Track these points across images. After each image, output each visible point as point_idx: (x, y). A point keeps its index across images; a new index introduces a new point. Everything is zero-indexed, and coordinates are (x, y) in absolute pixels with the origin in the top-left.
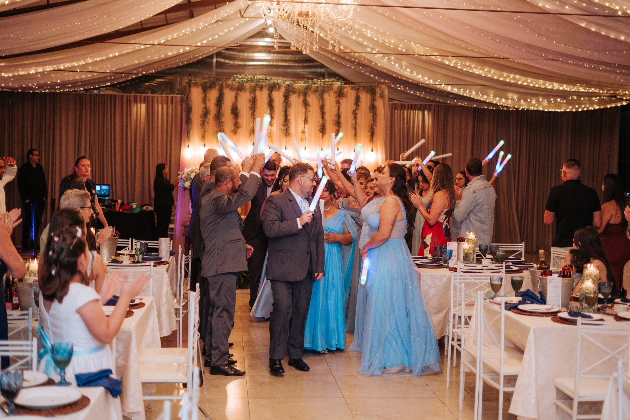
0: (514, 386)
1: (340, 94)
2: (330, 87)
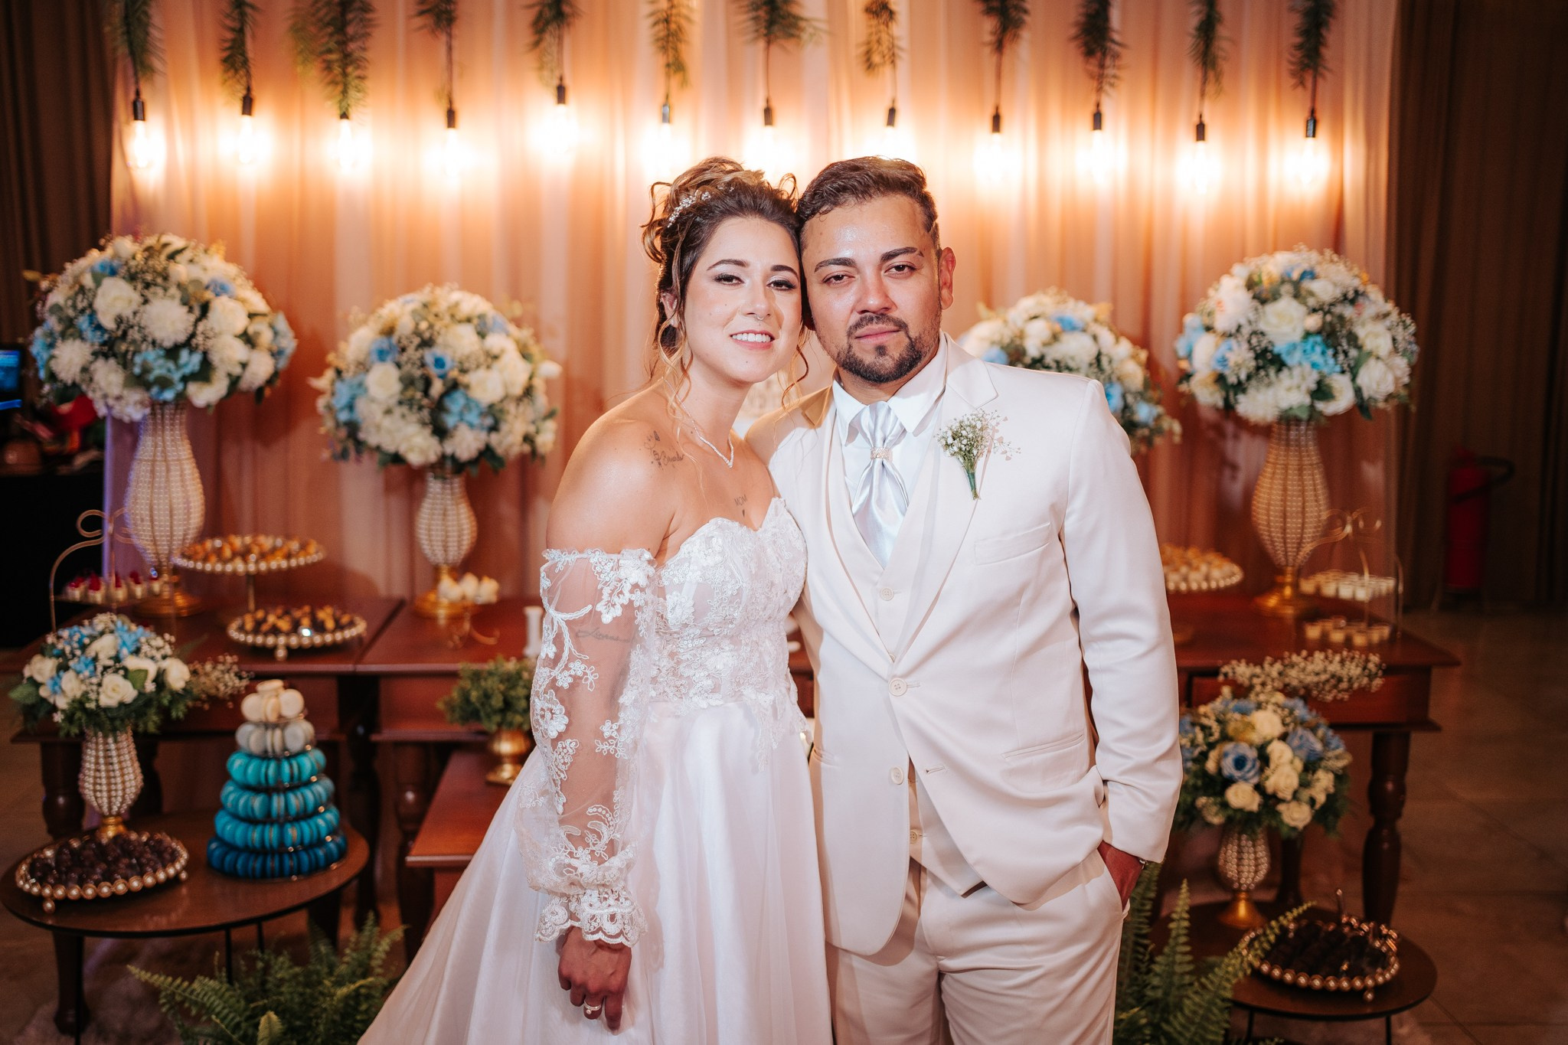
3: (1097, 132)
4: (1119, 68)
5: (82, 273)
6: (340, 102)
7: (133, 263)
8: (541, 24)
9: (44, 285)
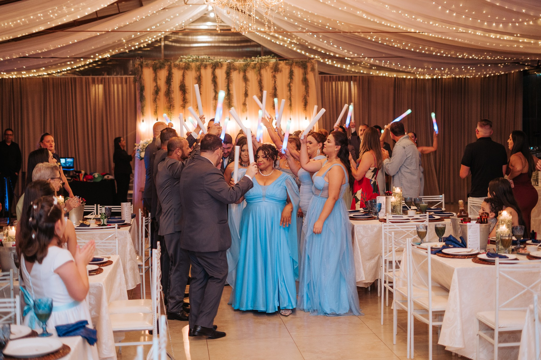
0: (442, 320)
1: (276, 69)
2: (266, 64)
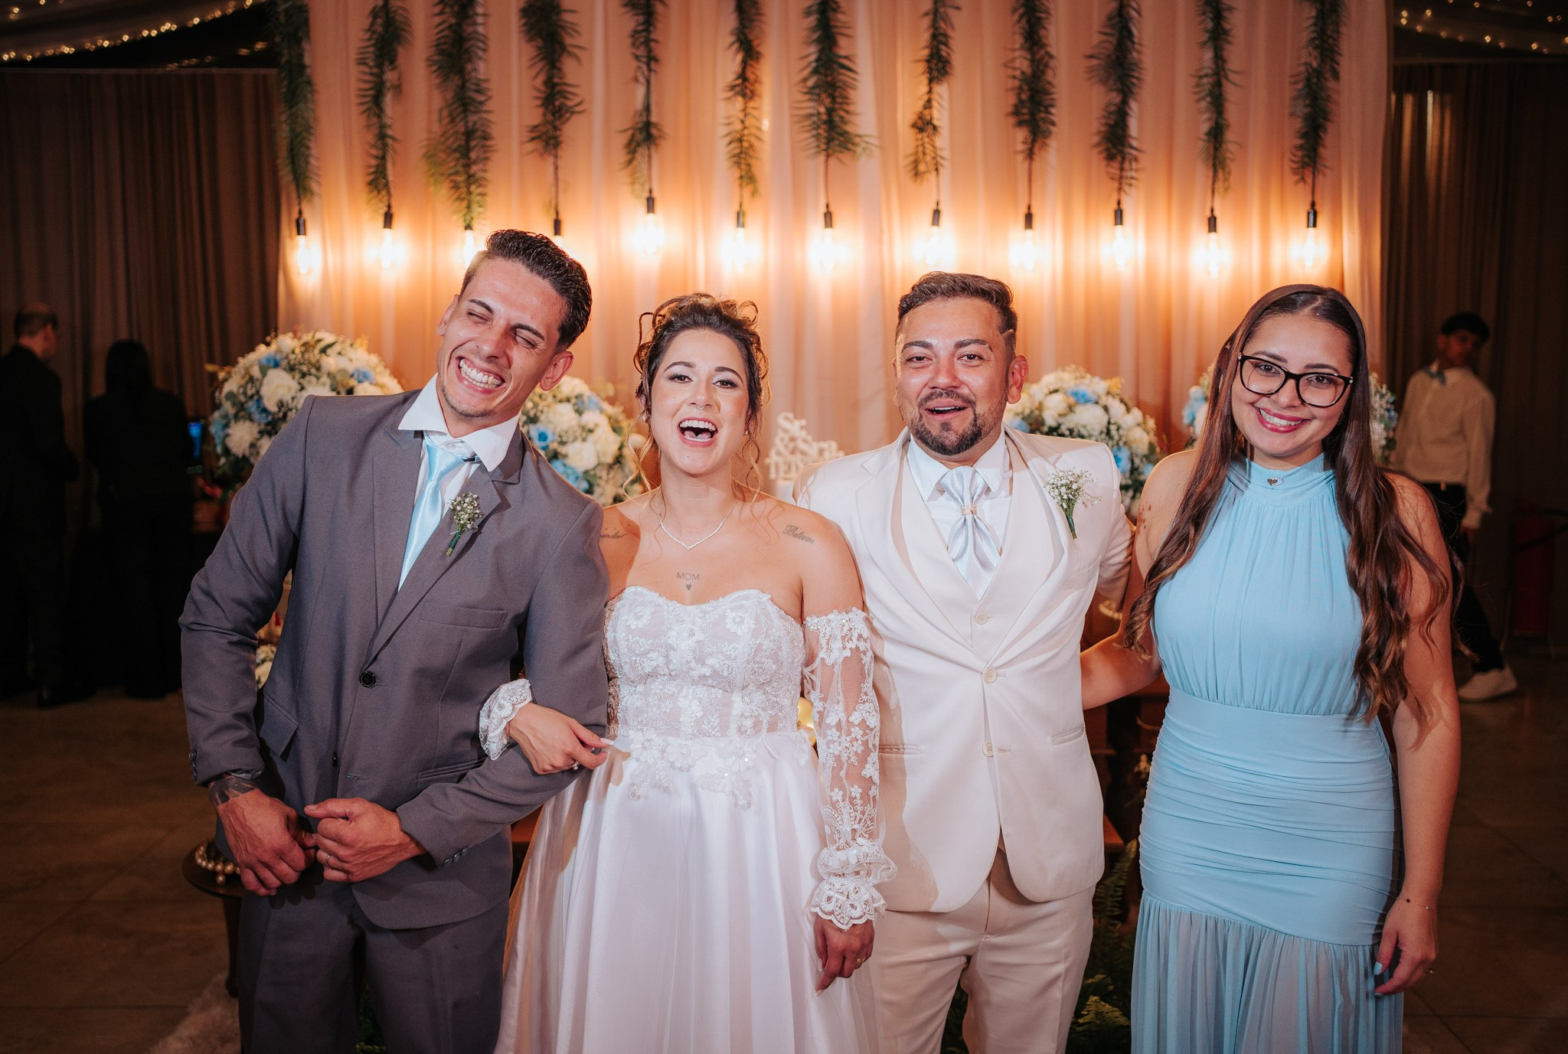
3: (1119, 227)
4: (1137, 170)
5: (251, 366)
6: (465, 215)
7: (292, 357)
8: (634, 144)
9: (222, 375)
